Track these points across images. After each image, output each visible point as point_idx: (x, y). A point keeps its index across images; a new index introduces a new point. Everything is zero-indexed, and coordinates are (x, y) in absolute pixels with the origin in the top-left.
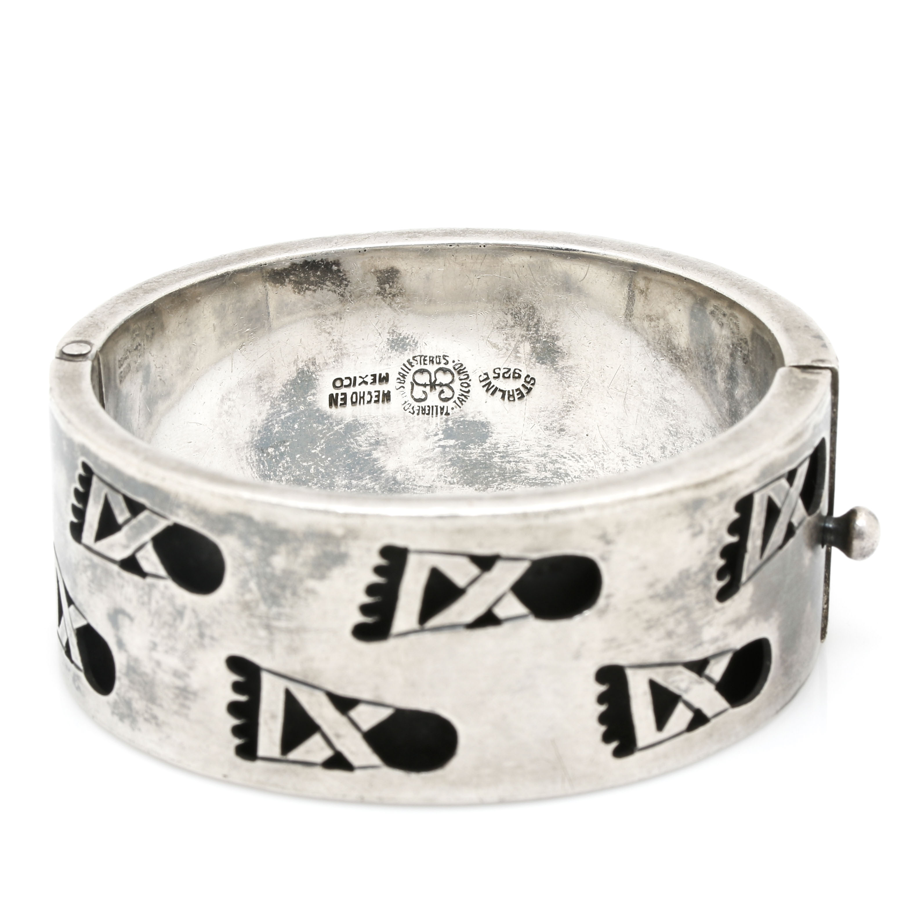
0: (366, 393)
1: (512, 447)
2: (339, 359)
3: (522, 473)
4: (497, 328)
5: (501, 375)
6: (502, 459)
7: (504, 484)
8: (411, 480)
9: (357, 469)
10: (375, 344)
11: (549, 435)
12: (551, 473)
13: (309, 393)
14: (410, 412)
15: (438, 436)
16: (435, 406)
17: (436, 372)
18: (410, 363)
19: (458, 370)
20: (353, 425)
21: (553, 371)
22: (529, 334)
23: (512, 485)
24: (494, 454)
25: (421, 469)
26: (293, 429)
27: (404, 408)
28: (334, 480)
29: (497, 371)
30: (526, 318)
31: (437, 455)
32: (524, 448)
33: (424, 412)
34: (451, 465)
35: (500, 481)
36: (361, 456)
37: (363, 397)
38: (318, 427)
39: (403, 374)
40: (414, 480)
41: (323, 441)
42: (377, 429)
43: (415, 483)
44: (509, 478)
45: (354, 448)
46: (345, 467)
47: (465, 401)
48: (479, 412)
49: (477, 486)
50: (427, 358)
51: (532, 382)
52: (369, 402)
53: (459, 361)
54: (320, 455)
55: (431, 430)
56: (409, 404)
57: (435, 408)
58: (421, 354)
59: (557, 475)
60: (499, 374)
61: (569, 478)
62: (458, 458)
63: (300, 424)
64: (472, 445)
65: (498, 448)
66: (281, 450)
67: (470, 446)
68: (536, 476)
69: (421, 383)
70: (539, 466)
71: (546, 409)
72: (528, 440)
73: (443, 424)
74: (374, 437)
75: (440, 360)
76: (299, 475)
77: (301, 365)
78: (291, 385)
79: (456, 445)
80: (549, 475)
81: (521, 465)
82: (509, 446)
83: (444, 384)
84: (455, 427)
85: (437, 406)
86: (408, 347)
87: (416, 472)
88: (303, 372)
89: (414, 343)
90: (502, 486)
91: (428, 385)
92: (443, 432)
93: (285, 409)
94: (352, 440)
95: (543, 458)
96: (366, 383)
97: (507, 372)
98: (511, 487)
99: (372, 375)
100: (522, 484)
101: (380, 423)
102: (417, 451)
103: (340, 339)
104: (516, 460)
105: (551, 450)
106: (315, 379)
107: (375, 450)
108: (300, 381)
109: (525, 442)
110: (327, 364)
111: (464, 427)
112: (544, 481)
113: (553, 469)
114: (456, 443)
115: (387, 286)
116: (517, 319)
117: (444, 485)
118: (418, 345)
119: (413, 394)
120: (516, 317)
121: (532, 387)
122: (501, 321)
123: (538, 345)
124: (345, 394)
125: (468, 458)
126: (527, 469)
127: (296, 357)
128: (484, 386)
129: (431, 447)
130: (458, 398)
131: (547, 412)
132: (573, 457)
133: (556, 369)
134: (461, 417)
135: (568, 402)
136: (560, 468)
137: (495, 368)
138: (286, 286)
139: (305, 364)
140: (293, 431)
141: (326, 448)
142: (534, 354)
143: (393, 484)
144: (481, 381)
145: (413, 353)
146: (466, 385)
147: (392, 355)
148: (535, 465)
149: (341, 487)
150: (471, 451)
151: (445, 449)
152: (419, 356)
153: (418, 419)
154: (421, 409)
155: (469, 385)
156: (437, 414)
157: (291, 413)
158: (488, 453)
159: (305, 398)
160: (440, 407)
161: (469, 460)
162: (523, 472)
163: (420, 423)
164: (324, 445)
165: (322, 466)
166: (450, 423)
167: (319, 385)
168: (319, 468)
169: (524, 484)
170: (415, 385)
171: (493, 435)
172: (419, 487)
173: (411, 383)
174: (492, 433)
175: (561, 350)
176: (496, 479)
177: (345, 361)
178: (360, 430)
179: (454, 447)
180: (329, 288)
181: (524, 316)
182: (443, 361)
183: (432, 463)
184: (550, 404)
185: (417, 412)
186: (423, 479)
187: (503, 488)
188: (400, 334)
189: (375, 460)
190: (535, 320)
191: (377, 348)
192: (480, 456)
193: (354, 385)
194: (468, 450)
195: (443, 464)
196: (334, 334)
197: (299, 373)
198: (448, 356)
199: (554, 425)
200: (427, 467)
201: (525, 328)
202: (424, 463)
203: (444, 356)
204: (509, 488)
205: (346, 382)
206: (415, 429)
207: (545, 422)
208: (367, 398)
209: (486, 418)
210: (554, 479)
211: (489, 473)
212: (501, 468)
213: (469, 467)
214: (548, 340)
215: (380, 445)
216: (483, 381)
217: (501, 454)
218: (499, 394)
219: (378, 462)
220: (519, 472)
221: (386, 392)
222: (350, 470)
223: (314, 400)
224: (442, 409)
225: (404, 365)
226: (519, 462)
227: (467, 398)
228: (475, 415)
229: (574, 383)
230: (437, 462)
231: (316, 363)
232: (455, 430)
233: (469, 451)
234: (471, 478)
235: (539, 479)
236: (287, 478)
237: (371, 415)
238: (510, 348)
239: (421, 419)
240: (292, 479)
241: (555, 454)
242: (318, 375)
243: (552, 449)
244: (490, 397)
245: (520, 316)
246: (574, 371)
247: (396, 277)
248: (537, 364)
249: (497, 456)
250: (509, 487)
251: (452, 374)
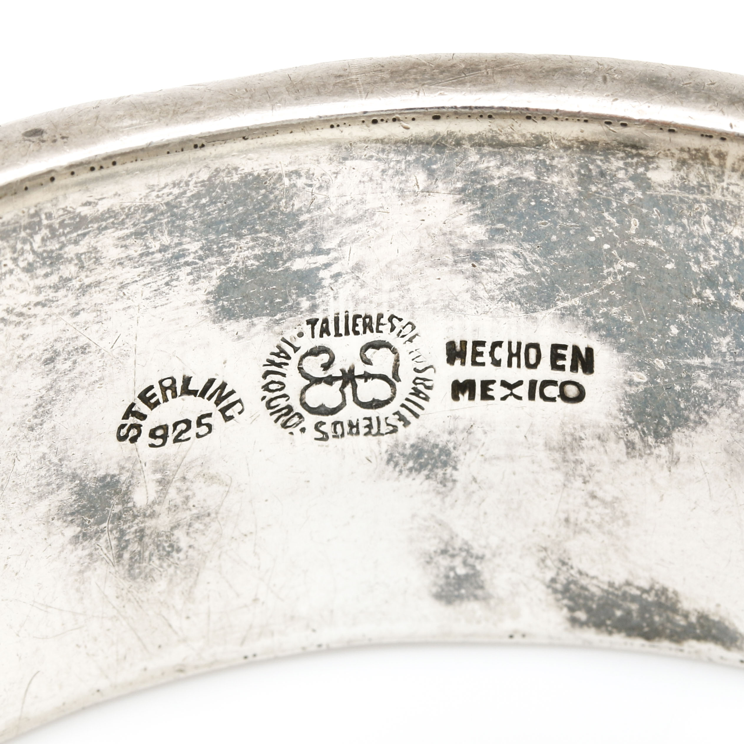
0: (504, 362)
1: (159, 283)
2: (571, 443)
3: (132, 234)
4: (209, 515)
5: (194, 424)
6: (180, 251)
7: (171, 197)
8: (391, 172)
9: (524, 204)
10: (485, 460)
11: (77, 337)
12: (65, 256)
13: (641, 388)
14: (400, 320)
15: (332, 274)
16: (341, 335)
17: (344, 403)
18: (402, 418)
19: (292, 414)
20: (535, 302)
21: (79, 472)
22: (137, 524)
23: (153, 200)
24: (201, 258)
25: (369, 197)
26: (681, 326)
27: (414, 328)
28: (579, 188)
29: (204, 430)
30: (147, 554)
31: (333, 232)
32: (132, 288)
33: (367, 320)
34: (297, 215)
35: (180, 203)
36: (515, 232)
37: (511, 355)
38: (622, 313)
39: (418, 396)
40: (384, 171)
41: (609, 281)
42: (476, 287)
43: (382, 166)
44: (162, 213)
45: (533, 251)
46: (553, 213)
47: (272, 354)
48: (239, 338)
49: (236, 178)
50: (363, 430)
51: (124, 432)
52: (497, 344)
53: (291, 433)
54: (614, 252)
55: (349, 285)
56: (403, 336)
57: (342, 330)
58: (377, 437)
59: (51, 257)
60: (199, 424)
61: (22, 264)
62: (282, 233)
63: (664, 331)
64: (252, 265)
65: (191, 273)
66: (713, 294)
67: (257, 263)
68: (101, 236)
69: (376, 381)
70: (95, 263)
71: (90, 389)
72: (124, 309)
73: (321, 300)
74: (483, 270)
75: (335, 429)
76: (669, 223)
77: (663, 450)
78: (687, 419)
79: (289, 259)
80: (71, 251)
81: (135, 250)
82: (167, 284)
83: (323, 384)
84: (294, 297)
85: (338, 335)
86: (408, 451)
87: (379, 190)
88: (657, 436)
89: (395, 460)
90: (176, 191)
91: (360, 377)
92: (320, 283)
93: (702, 375)
94: (537, 268)
95: (87, 281)
96: (504, 384)
97: (182, 432)
98: (154, 194)
99: (492, 398)
100: (129, 209)
101: (469, 300)
102: (379, 237)
103: (568, 480)
104: (148, 259)
105: (70, 306)
106: (629, 413)
107: (480, 243)
108: (665, 418)
109: (130, 303)
110: (599, 438)
111: (272, 302)
112: (80, 232)
113: (61, 267)
114: (288, 264)
115: (461, 571)
116: (166, 545)
117: (312, 167)
118: (385, 457)
119: (392, 357)
120: (169, 547)
121: (124, 422)
122: (202, 531)
123: (117, 509)
124: (555, 366)
125: (259, 235)
126: (122, 247)
127: (673, 470)
128: (232, 392)
129: (346, 248)
130: (288, 357)
131: (86, 384)
132: (21, 314)
133: (74, 476)
134: (281, 319)
135: (41, 425)
136: (46, 275)
137: (209, 435)
138: (696, 610)
139: (653, 450)
140: (682, 324)
141: (601, 266)
142: (124, 489)
143: (435, 163)
144: (239, 401)
145: (397, 441)
146: (272, 387)
147: (445, 437)
148: (102, 261)
149: (561, 170)
150: (253, 253)
151: (314, 249)
152: (382, 434)
153: (379, 305)
154: (374, 326)
155: (266, 388)
156: (337, 320)
157: (688, 361)
158: (212, 255)
159: (652, 380)
160: (329, 334)
161: (257, 232)
162: (128, 236)
163: (375, 298)
164: (605, 271)
165: (611, 227)
166: (305, 304)
167: (618, 400)
168: (617, 225)
169: (126, 210)
170: (390, 376)
171: (204, 298)
172: (372, 157)
173: (399, 380)
174: (207, 302)
175: (65, 521)
176: (192, 204)
177: (556, 437)
178: (519, 289)
179: (293, 255)
180: (595, 582)
181: (151, 555)
182: (327, 428)
183: (342, 213)
184: (80, 404)
185: (382, 321)
186: (363, 177)
187: (174, 187)
188: (428, 477)
189: (479, 219)
190: (126, 555)
191: (481, 453)
192: (231, 245)
193: (533, 383)
194: (260, 253)
195: (316, 213)
196: (583, 493)
197: (667, 435)
198: (316, 439)
199: (69, 363)
200: (353, 203)
201: (148, 532)
202: (361, 213)
203: (325, 437)
204: (159, 191)
205: (552, 391)
206: (387, 284)
207: (88, 361)
208: (501, 353)
209: (222, 329)
210: (57, 246)
211: (209, 214)
212: (182, 230)
213: (256, 216)
214: (96, 527)
215: (468, 251)
216: (234, 404)
217: (182, 261)
218: (196, 385)
219: (472, 213)
220: (138, 235)
221: (458, 362)
222: (540, 204)
223: (629, 372)
224: (325, 331)
225: (416, 416)
226: (141, 255)
227: (268, 360)
228: (249, 331)
229: (33, 468)
230: (331, 216)
231: (626, 444)
232: (294, 291)
233: (258, 251)
234: (249, 195)
235: (91, 234)
236: (697, 226)
237: (492, 317)
238: (179, 484)
239: (374, 305)
240: (685, 221)
241: (60, 303)
242: (621, 420)
243: (68, 311)
244: (217, 375)
245: (161, 552)
246: (34, 494)
247: (441, 586)
248: (116, 472)
249: (192, 255)
250: (160, 194)
251: (304, 405)
